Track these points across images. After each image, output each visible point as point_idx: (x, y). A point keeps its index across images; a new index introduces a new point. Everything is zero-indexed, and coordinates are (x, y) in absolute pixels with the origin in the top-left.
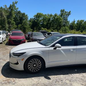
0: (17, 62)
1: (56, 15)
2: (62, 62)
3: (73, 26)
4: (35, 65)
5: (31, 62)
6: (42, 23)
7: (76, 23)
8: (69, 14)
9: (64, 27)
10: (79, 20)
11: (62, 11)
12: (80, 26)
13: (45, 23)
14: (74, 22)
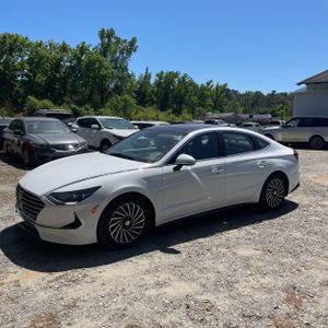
0: (73, 220)
1: (83, 49)
2: (193, 204)
3: (146, 91)
4: (127, 223)
5: (116, 216)
6: (27, 75)
7: (152, 81)
8: (132, 47)
9: (119, 98)
10: (162, 72)
11: (106, 35)
12: (166, 94)
13: (41, 79)
14: (147, 77)
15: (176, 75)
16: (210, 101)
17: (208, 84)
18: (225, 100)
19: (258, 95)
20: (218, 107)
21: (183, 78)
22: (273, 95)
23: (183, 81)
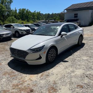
4: (52, 55)
5: (50, 53)
7: (18, 12)
10: (20, 9)
12: (23, 16)
14: (16, 11)
15: (25, 10)
16: (36, 17)
17: (35, 12)
18: (40, 16)
19: (49, 14)
20: (38, 19)
21: (27, 10)
22: (53, 14)
23: (27, 11)
